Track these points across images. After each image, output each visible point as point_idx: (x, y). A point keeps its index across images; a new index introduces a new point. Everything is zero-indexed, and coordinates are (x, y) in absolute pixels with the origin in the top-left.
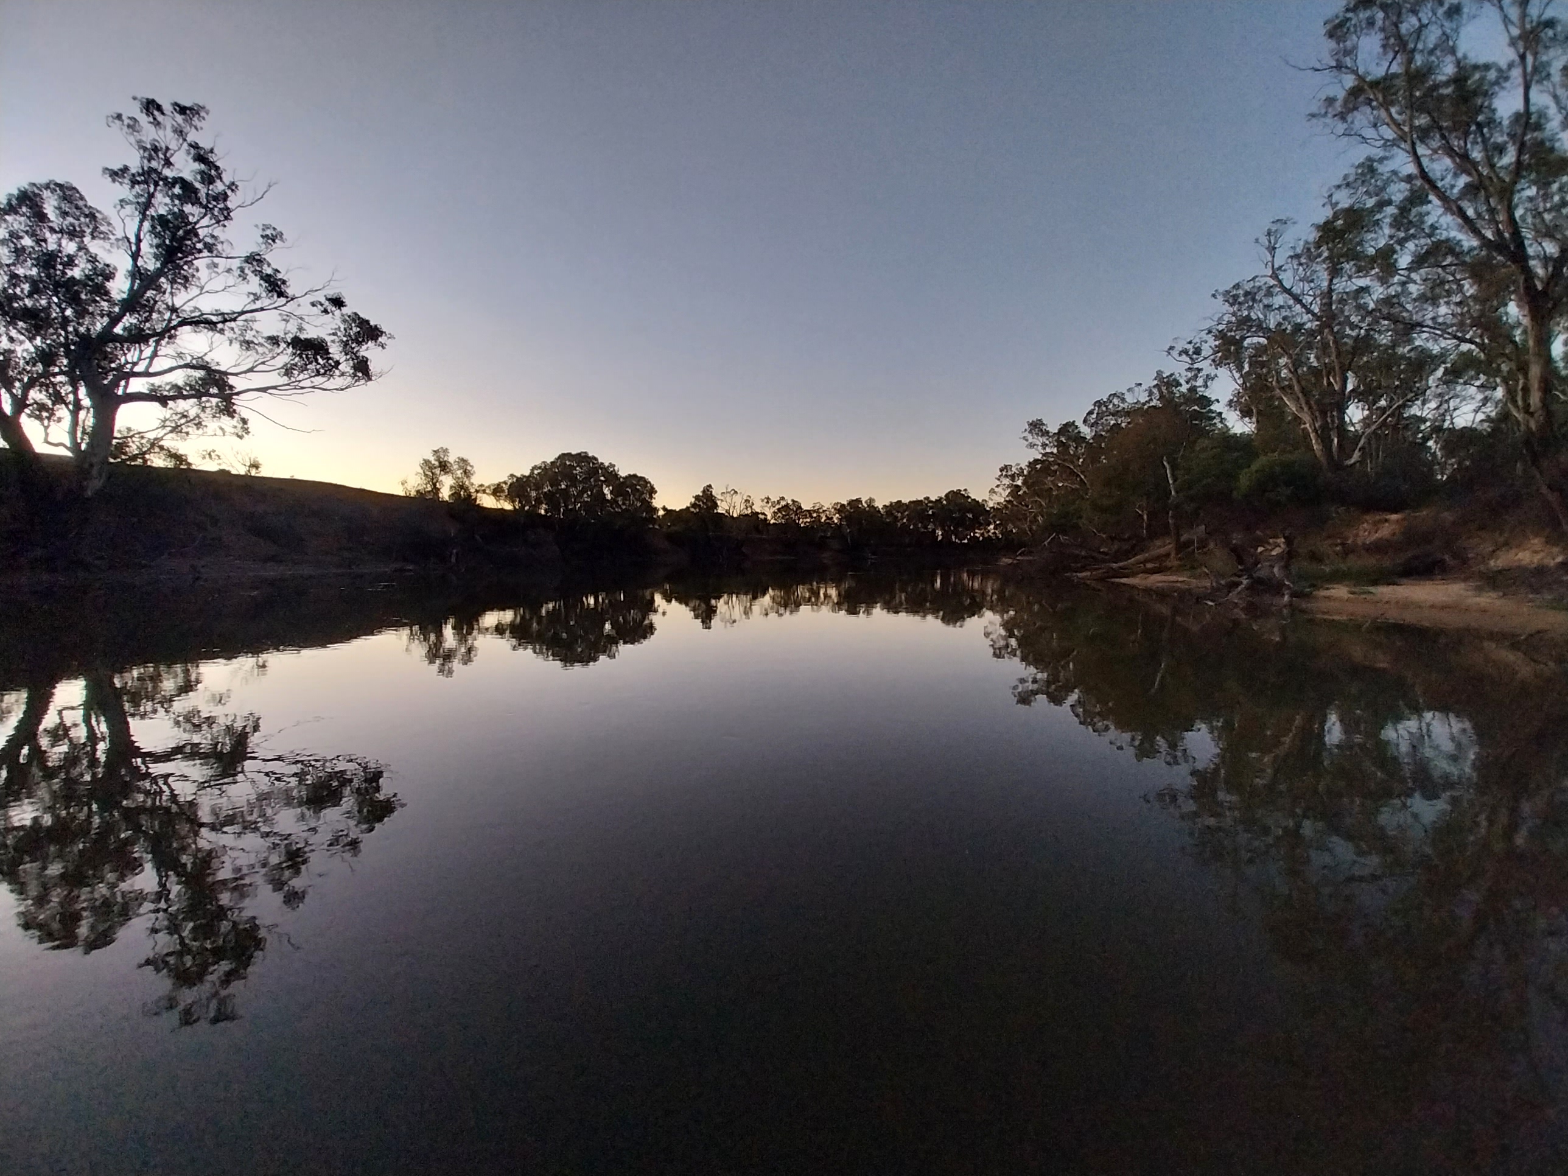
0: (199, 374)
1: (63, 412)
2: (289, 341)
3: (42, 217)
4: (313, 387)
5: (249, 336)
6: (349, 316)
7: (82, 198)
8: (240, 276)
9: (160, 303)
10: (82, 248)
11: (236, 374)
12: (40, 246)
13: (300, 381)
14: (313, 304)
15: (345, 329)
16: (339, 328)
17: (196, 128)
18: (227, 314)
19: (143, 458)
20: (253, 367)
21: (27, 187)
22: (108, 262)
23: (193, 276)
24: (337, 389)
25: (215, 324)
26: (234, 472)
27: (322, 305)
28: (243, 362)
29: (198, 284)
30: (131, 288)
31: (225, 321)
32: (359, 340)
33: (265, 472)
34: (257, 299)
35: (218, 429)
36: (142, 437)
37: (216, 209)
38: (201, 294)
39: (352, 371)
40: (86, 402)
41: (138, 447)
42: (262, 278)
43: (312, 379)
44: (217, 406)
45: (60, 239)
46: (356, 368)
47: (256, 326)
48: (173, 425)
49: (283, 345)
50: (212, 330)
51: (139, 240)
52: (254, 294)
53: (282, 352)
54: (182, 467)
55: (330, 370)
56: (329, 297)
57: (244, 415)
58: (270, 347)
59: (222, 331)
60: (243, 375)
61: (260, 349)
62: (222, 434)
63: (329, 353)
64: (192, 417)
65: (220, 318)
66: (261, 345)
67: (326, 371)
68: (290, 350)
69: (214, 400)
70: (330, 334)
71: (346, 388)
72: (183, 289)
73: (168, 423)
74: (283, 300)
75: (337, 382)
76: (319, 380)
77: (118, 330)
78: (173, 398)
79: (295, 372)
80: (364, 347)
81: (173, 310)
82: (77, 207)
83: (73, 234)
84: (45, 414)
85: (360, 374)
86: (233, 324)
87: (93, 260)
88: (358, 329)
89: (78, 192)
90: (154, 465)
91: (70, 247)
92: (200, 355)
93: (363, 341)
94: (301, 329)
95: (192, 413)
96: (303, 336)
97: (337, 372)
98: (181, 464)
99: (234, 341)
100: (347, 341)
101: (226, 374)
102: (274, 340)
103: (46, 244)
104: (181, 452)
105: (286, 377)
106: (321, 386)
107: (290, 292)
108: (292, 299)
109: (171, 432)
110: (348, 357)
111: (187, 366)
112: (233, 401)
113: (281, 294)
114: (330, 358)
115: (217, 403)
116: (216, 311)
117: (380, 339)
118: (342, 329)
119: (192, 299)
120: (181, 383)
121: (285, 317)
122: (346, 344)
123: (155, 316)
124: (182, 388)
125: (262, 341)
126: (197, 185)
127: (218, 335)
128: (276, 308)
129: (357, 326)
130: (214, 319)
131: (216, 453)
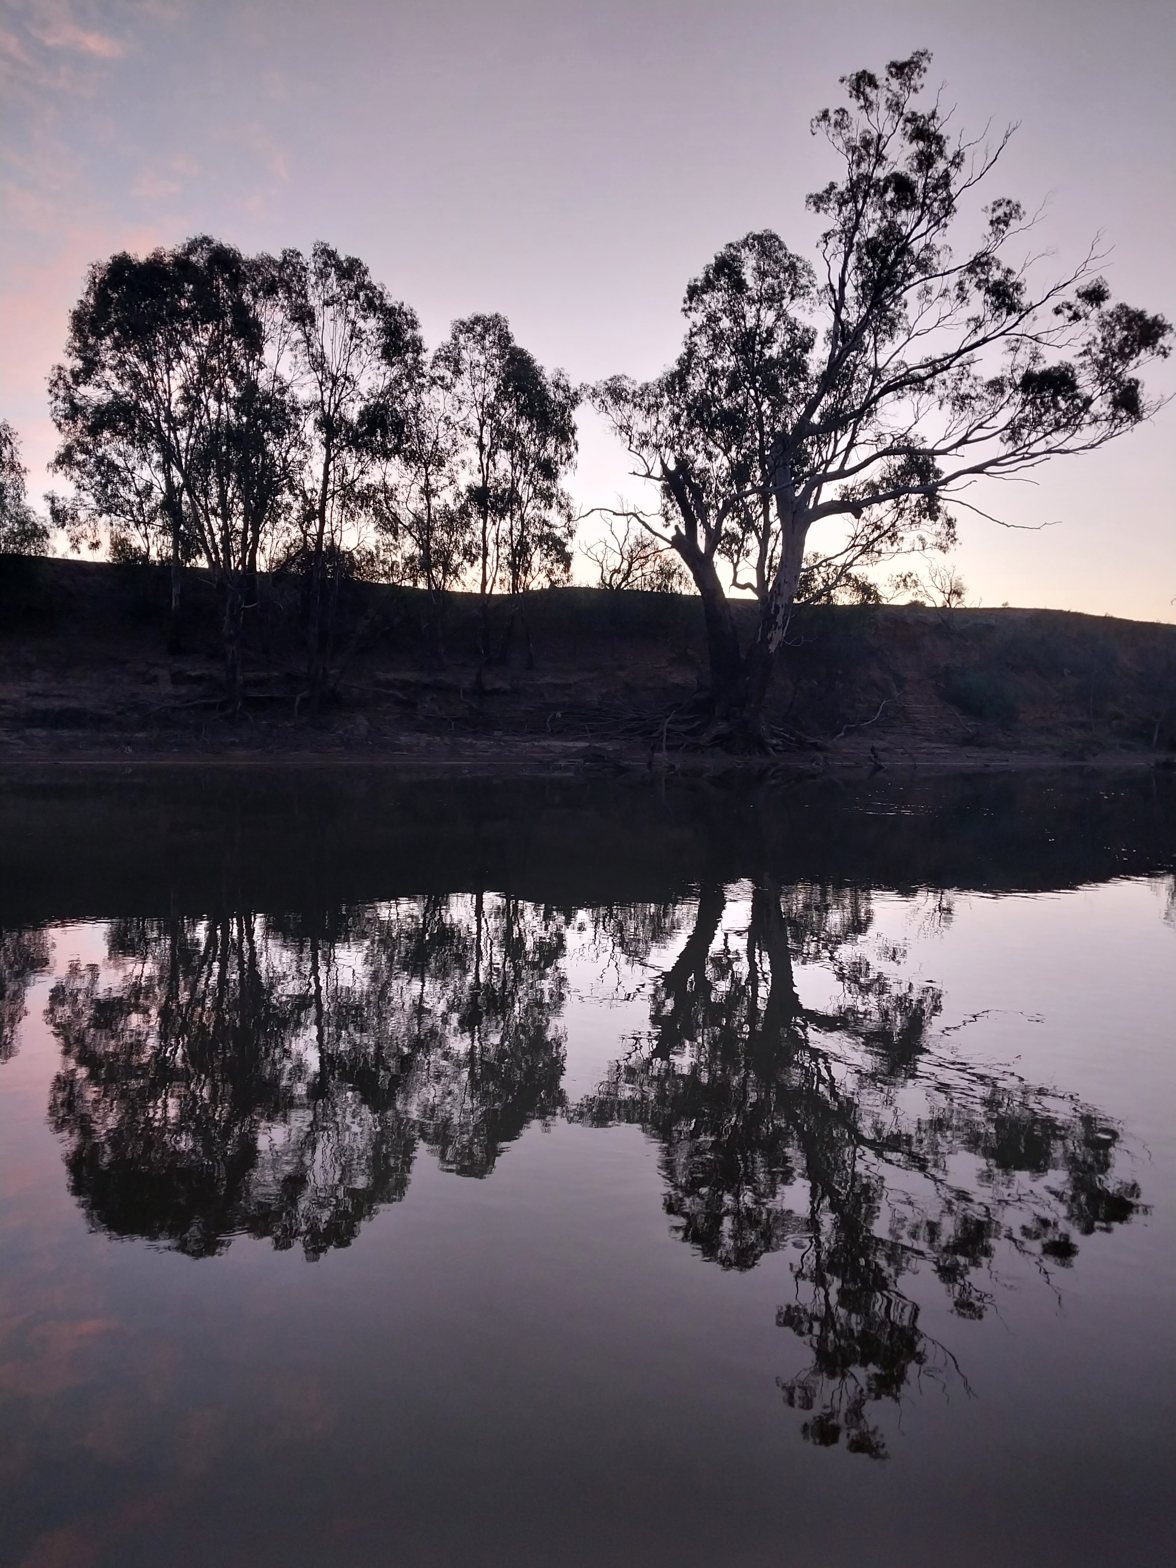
0: (899, 461)
1: (752, 543)
2: (1018, 382)
3: (739, 286)
4: (1049, 451)
5: (964, 389)
6: (1111, 316)
7: (782, 247)
8: (958, 297)
9: (860, 367)
10: (781, 315)
11: (944, 452)
12: (739, 324)
13: (1030, 445)
14: (1057, 311)
15: (1104, 340)
16: (1095, 339)
17: (915, 90)
18: (940, 361)
19: (828, 595)
20: (967, 435)
21: (723, 251)
22: (807, 325)
23: (900, 315)
24: (1083, 448)
25: (922, 380)
26: (929, 604)
27: (1070, 307)
28: (955, 431)
29: (905, 326)
30: (832, 356)
31: (936, 372)
32: (1125, 353)
33: (970, 601)
34: (980, 327)
35: (917, 540)
36: (829, 565)
37: (936, 204)
38: (909, 339)
39: (1110, 411)
40: (776, 525)
41: (824, 581)
42: (988, 291)
43: (1048, 437)
44: (918, 504)
45: (758, 310)
46: (1116, 404)
47: (974, 370)
48: (864, 542)
49: (1009, 391)
50: (921, 389)
51: (843, 284)
52: (976, 320)
53: (1008, 401)
54: (870, 602)
55: (1075, 417)
56: (1082, 291)
57: (951, 514)
58: (990, 398)
59: (930, 390)
60: (953, 452)
61: (977, 405)
62: (921, 548)
63: (1078, 387)
64: (886, 528)
65: (929, 370)
66: (979, 397)
67: (1069, 419)
68: (1018, 398)
69: (914, 497)
70: (1080, 355)
71: (1100, 442)
72: (888, 338)
73: (858, 541)
74: (1015, 316)
75: (1088, 433)
76: (1057, 438)
77: (815, 419)
78: (868, 503)
79: (1025, 432)
80: (1132, 363)
81: (876, 372)
82: (777, 261)
83: (772, 298)
84: (735, 547)
85: (1123, 414)
86: (945, 374)
87: (792, 327)
88: (1125, 333)
89: (778, 240)
90: (839, 603)
91: (769, 317)
92: (902, 433)
93: (1132, 351)
94: (1035, 358)
95: (886, 523)
96: (1038, 369)
97: (1087, 418)
98: (869, 598)
99: (946, 400)
100: (1106, 359)
101: (933, 453)
102: (996, 386)
103: (744, 320)
104: (870, 581)
105: (1011, 443)
106: (1060, 447)
107: (1025, 300)
108: (1027, 312)
109: (863, 552)
110: (1105, 387)
111: (887, 452)
112: (938, 493)
113: (1012, 308)
114: (1077, 396)
115: (918, 501)
116: (927, 360)
117: (1161, 341)
118: (1099, 341)
119: (897, 352)
120: (877, 479)
121: (1013, 344)
122: (1102, 365)
123: (855, 387)
124: (878, 487)
125: (979, 390)
126: (913, 177)
127: (926, 396)
128: (1003, 334)
129: (1123, 329)
130: (922, 372)
131: (913, 577)
